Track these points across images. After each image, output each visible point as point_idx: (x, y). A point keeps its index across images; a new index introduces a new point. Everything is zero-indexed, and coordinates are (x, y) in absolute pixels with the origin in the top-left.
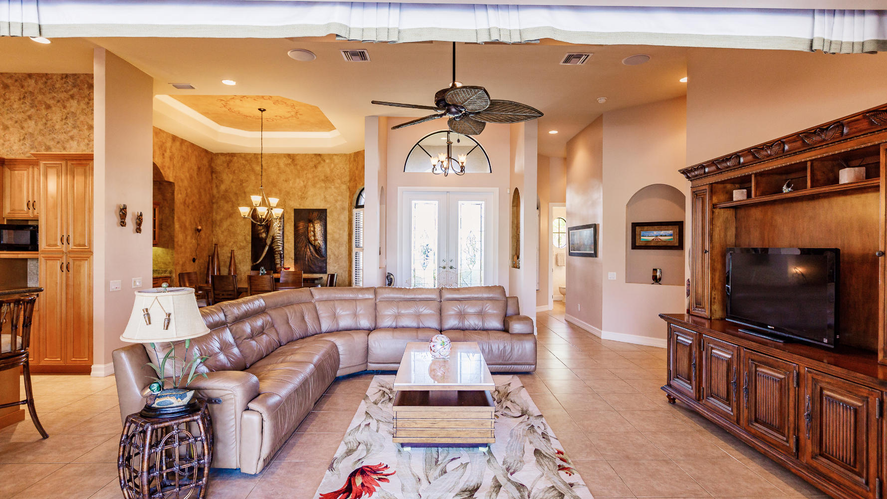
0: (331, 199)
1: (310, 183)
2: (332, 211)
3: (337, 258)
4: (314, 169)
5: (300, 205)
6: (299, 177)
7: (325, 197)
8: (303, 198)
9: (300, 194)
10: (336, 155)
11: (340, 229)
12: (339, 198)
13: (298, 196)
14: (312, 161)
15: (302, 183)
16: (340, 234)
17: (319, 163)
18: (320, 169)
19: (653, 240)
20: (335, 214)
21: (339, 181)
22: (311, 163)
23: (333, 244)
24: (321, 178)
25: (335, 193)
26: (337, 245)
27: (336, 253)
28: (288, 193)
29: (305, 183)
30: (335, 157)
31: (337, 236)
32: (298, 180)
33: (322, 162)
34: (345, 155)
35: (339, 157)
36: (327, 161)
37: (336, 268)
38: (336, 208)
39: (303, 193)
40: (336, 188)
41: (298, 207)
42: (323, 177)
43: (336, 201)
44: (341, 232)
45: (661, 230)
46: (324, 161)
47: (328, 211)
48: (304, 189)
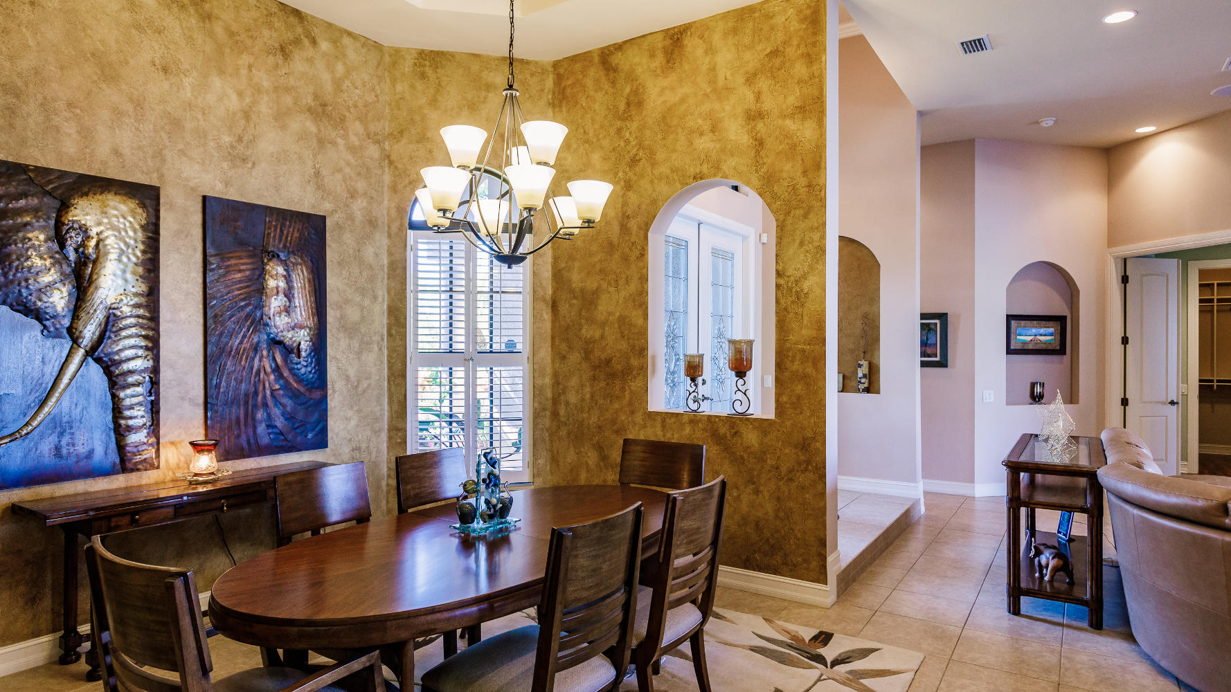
0: (334, 182)
1: (265, 107)
2: (339, 227)
3: (355, 389)
4: (280, 57)
5: (227, 184)
6: (221, 72)
7: (317, 174)
8: (239, 157)
9: (226, 139)
10: (350, 34)
11: (362, 291)
12: (361, 185)
13: (219, 147)
14: (270, 26)
15: (234, 97)
16: (362, 308)
17: (297, 42)
18: (298, 64)
19: (1031, 340)
20: (348, 238)
21: (358, 127)
22: (266, 32)
23: (344, 343)
24: (304, 102)
25: (348, 164)
26: (356, 344)
27: (352, 372)
28: (176, 124)
29: (248, 100)
30: (346, 41)
31: (353, 315)
32: (216, 82)
33: (306, 42)
34: (377, 47)
35: (358, 44)
36: (324, 46)
37: (353, 423)
38: (351, 218)
39: (240, 140)
40: (351, 149)
41: (218, 190)
42: (309, 100)
43: (353, 194)
44: (367, 302)
45: (1041, 327)
46: (314, 42)
47: (328, 222)
48: (243, 122)
